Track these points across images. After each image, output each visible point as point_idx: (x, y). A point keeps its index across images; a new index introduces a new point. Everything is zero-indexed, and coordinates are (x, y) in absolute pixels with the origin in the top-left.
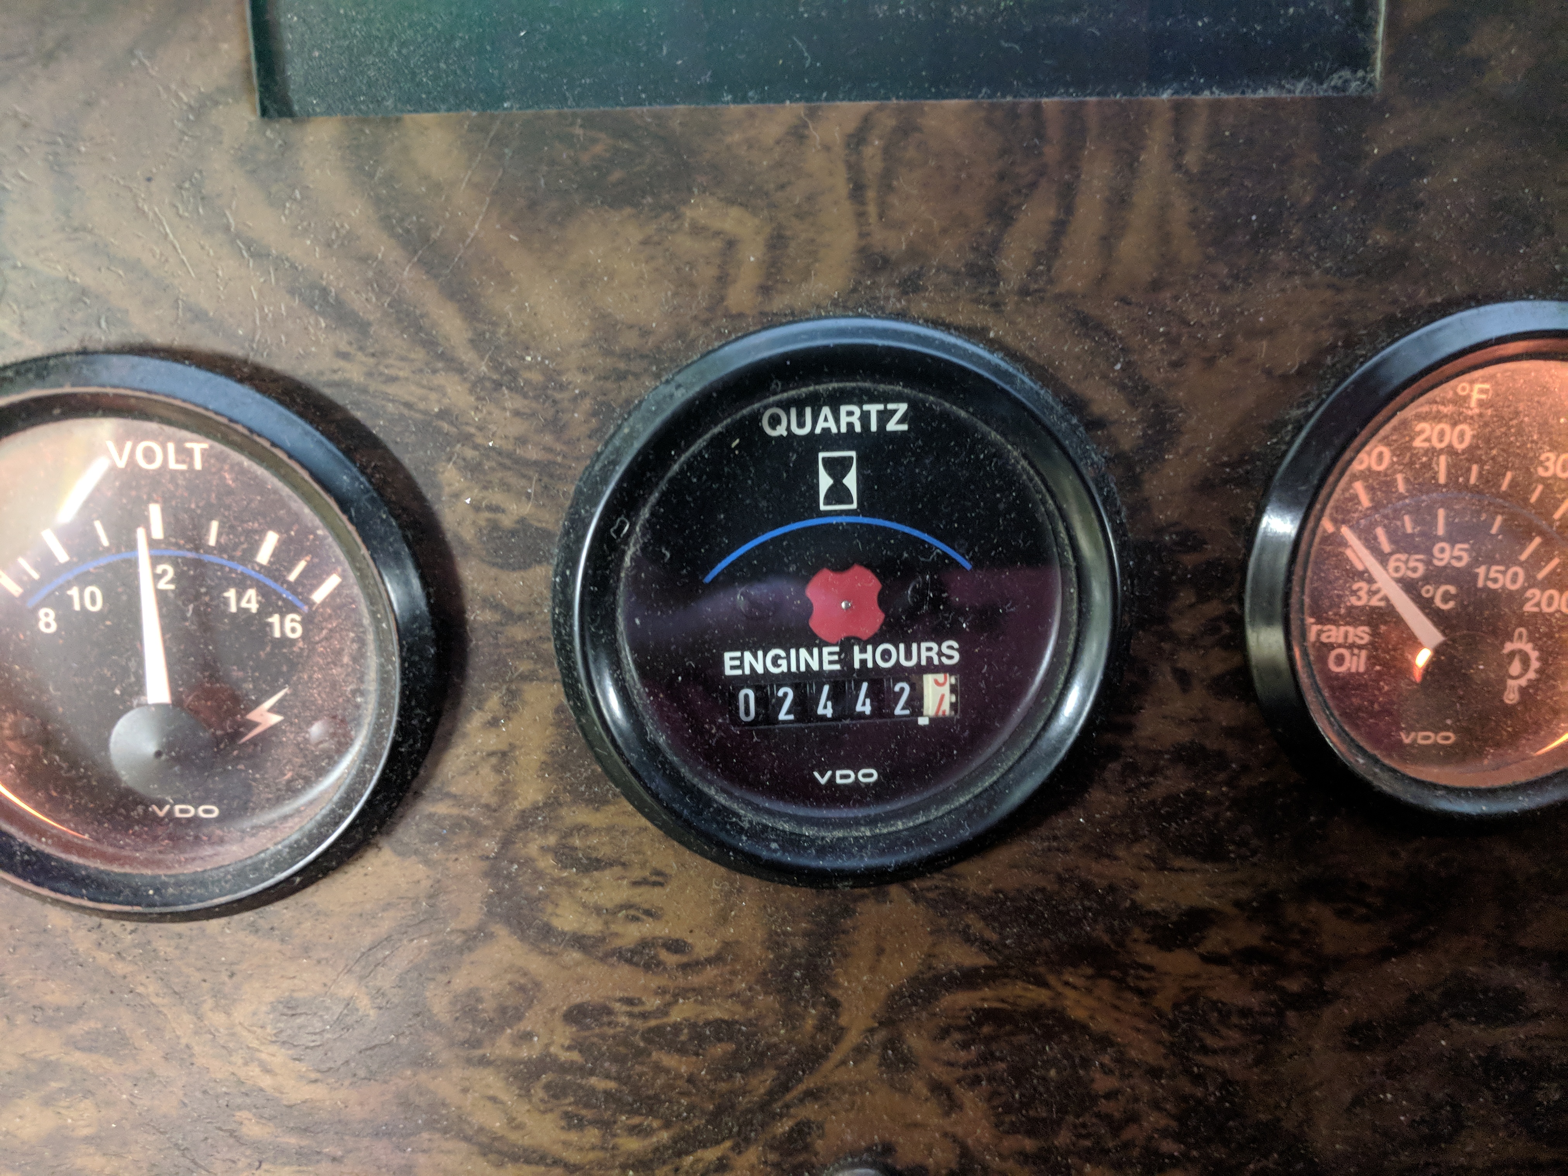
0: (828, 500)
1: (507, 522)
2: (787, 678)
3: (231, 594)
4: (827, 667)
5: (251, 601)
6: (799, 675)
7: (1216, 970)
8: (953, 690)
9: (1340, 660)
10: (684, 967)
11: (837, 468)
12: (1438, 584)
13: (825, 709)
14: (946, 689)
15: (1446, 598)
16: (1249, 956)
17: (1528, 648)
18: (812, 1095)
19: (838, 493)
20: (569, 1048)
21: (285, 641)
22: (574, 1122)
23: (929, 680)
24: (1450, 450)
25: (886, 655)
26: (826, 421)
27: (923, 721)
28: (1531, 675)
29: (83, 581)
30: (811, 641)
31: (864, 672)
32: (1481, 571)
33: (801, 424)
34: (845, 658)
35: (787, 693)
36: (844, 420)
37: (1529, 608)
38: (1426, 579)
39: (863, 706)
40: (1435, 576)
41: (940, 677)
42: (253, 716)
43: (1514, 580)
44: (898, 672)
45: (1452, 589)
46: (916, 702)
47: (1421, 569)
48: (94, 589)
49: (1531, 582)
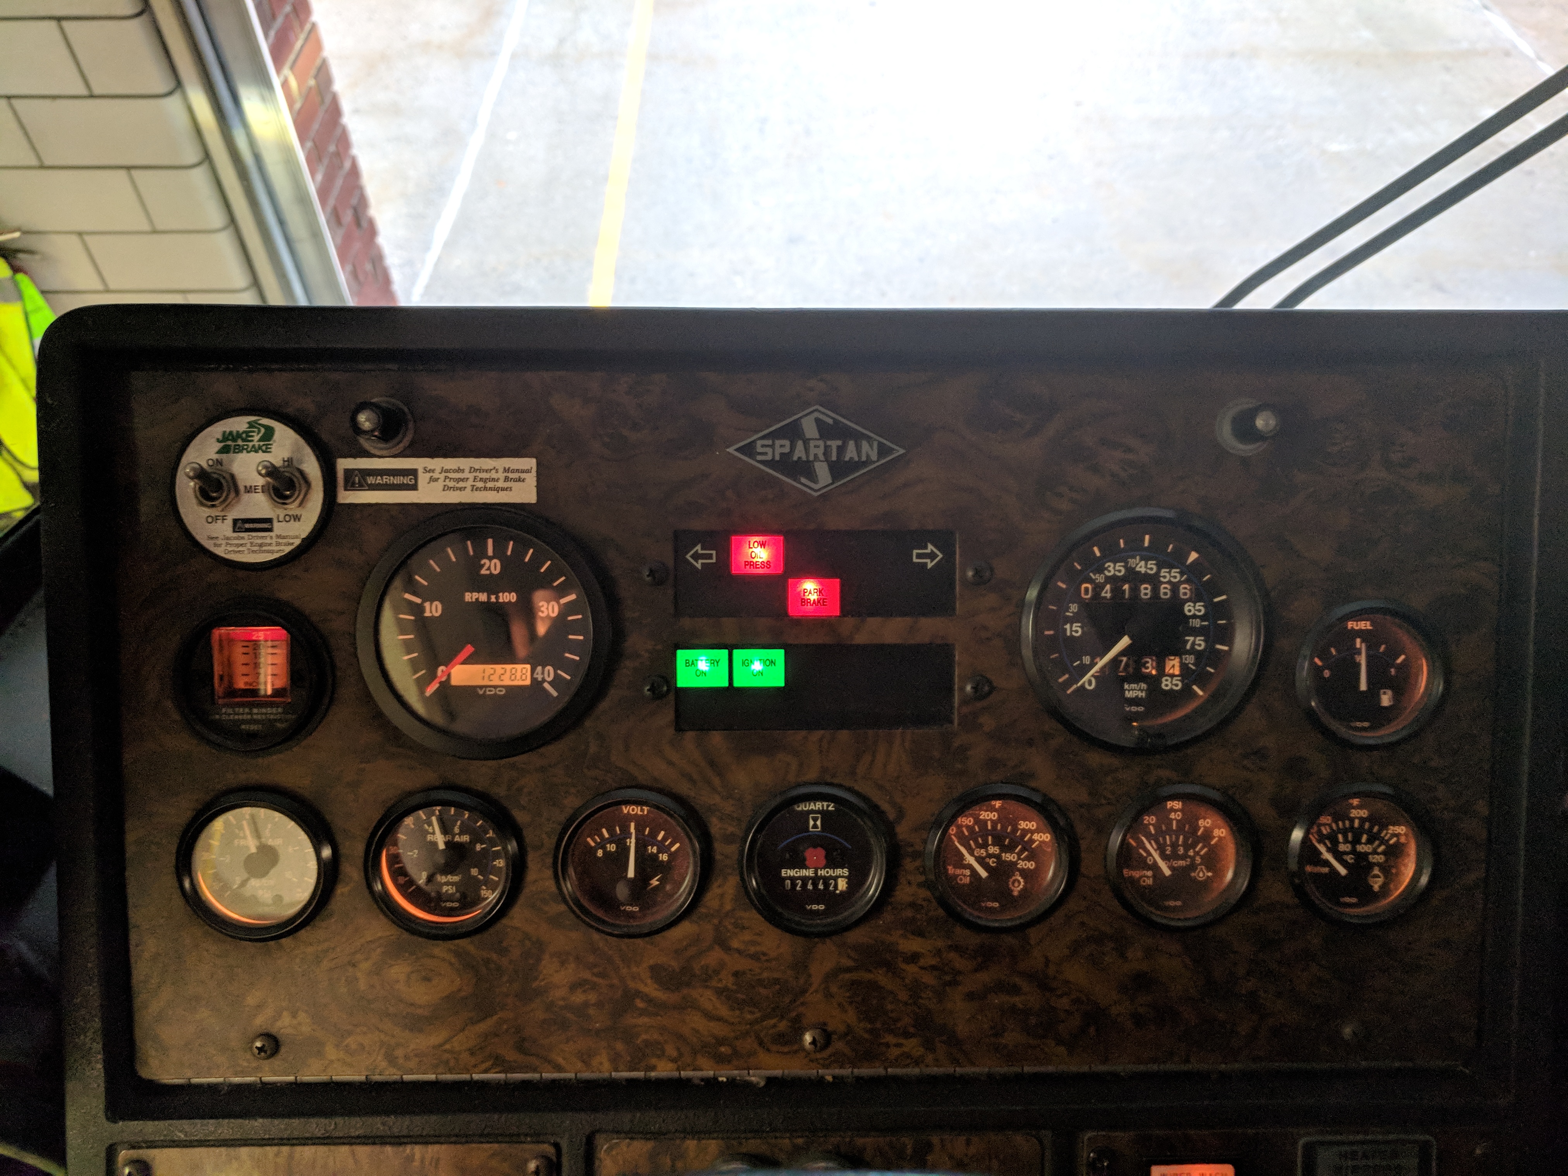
0: (812, 828)
1: (728, 832)
2: (799, 878)
3: (650, 848)
4: (811, 875)
5: (655, 850)
6: (803, 877)
7: (923, 972)
8: (847, 883)
9: (961, 880)
10: (767, 961)
11: (815, 820)
12: (990, 858)
13: (810, 887)
14: (844, 883)
15: (993, 862)
16: (933, 968)
17: (1020, 878)
18: (803, 1004)
19: (815, 826)
20: (733, 984)
21: (662, 861)
22: (732, 1009)
23: (840, 880)
24: (991, 820)
25: (828, 873)
26: (812, 806)
27: (838, 892)
28: (1021, 887)
29: (611, 843)
30: (806, 868)
31: (822, 877)
32: (1003, 855)
33: (805, 807)
34: (816, 873)
35: (799, 882)
36: (817, 806)
37: (1019, 866)
38: (986, 857)
39: (821, 887)
40: (990, 856)
41: (843, 879)
42: (652, 882)
43: (1014, 858)
44: (831, 878)
45: (995, 860)
46: (836, 886)
47: (985, 854)
48: (614, 845)
49: (1019, 859)
